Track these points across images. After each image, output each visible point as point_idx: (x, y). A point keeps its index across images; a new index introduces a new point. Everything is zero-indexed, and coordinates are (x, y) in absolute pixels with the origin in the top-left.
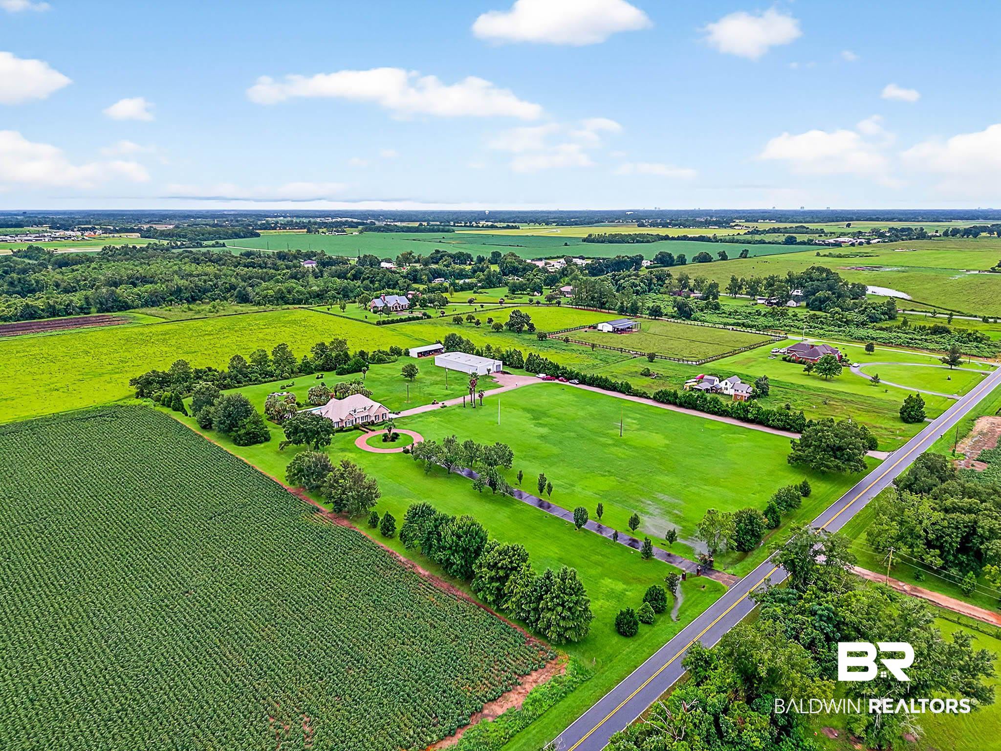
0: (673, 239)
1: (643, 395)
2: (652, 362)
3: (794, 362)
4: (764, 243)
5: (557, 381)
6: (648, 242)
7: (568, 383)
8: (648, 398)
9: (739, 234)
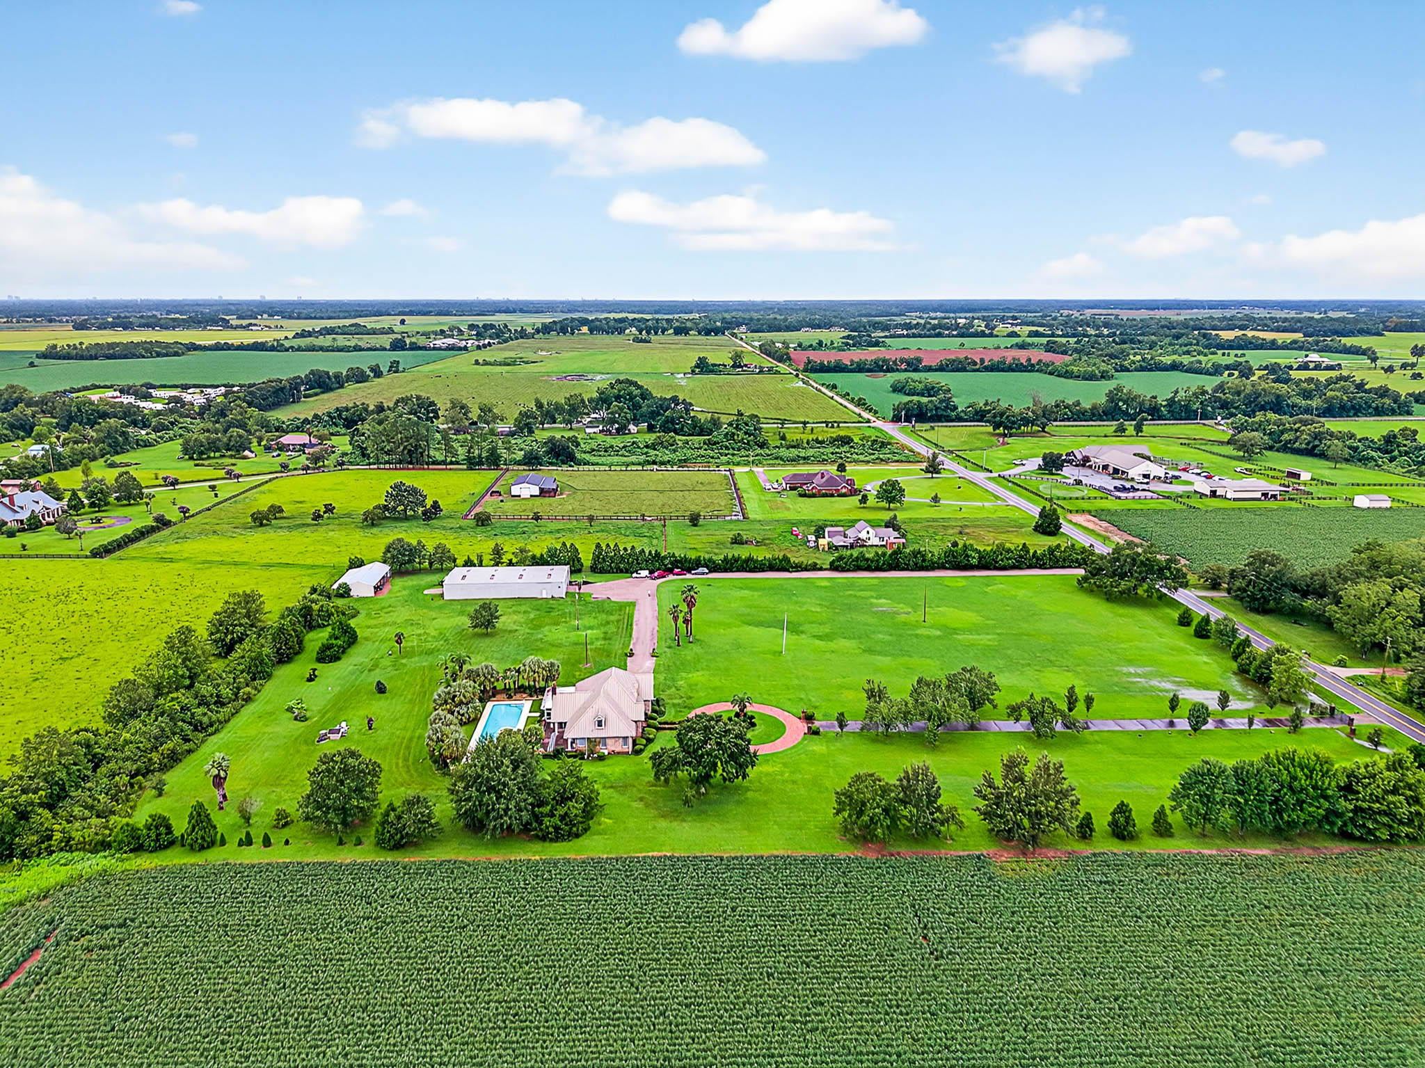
0: (205, 348)
1: (814, 568)
2: (695, 525)
3: (814, 496)
4: (361, 349)
5: (671, 577)
6: (176, 354)
7: (688, 576)
8: (821, 569)
9: (286, 338)
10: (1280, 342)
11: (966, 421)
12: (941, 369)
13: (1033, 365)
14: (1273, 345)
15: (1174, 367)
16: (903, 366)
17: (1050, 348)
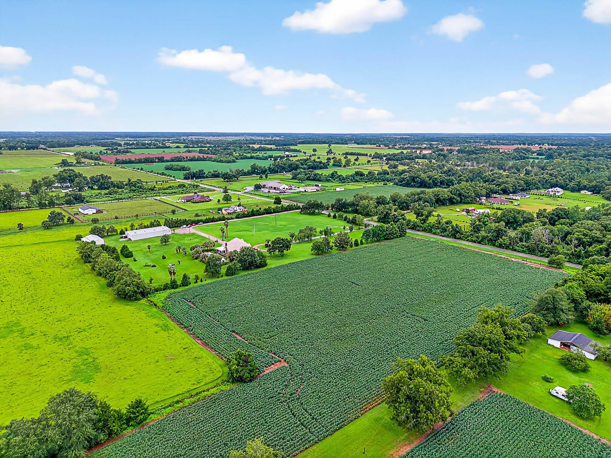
2: (174, 214)
10: (273, 148)
11: (210, 178)
12: (172, 161)
13: (205, 158)
14: (271, 150)
15: (252, 158)
16: (157, 161)
17: (200, 152)
